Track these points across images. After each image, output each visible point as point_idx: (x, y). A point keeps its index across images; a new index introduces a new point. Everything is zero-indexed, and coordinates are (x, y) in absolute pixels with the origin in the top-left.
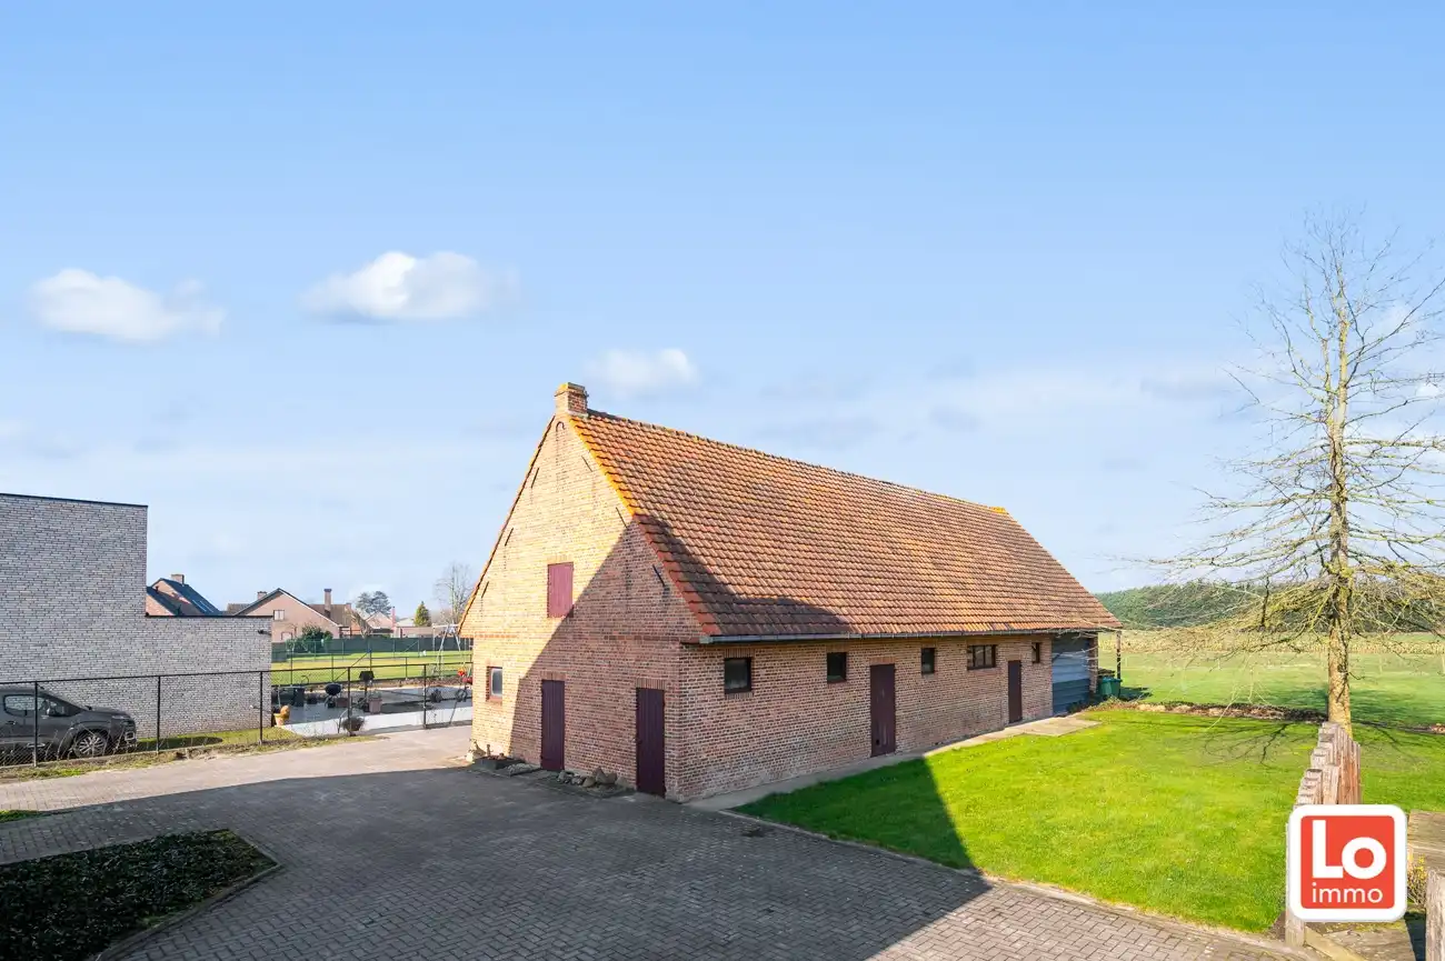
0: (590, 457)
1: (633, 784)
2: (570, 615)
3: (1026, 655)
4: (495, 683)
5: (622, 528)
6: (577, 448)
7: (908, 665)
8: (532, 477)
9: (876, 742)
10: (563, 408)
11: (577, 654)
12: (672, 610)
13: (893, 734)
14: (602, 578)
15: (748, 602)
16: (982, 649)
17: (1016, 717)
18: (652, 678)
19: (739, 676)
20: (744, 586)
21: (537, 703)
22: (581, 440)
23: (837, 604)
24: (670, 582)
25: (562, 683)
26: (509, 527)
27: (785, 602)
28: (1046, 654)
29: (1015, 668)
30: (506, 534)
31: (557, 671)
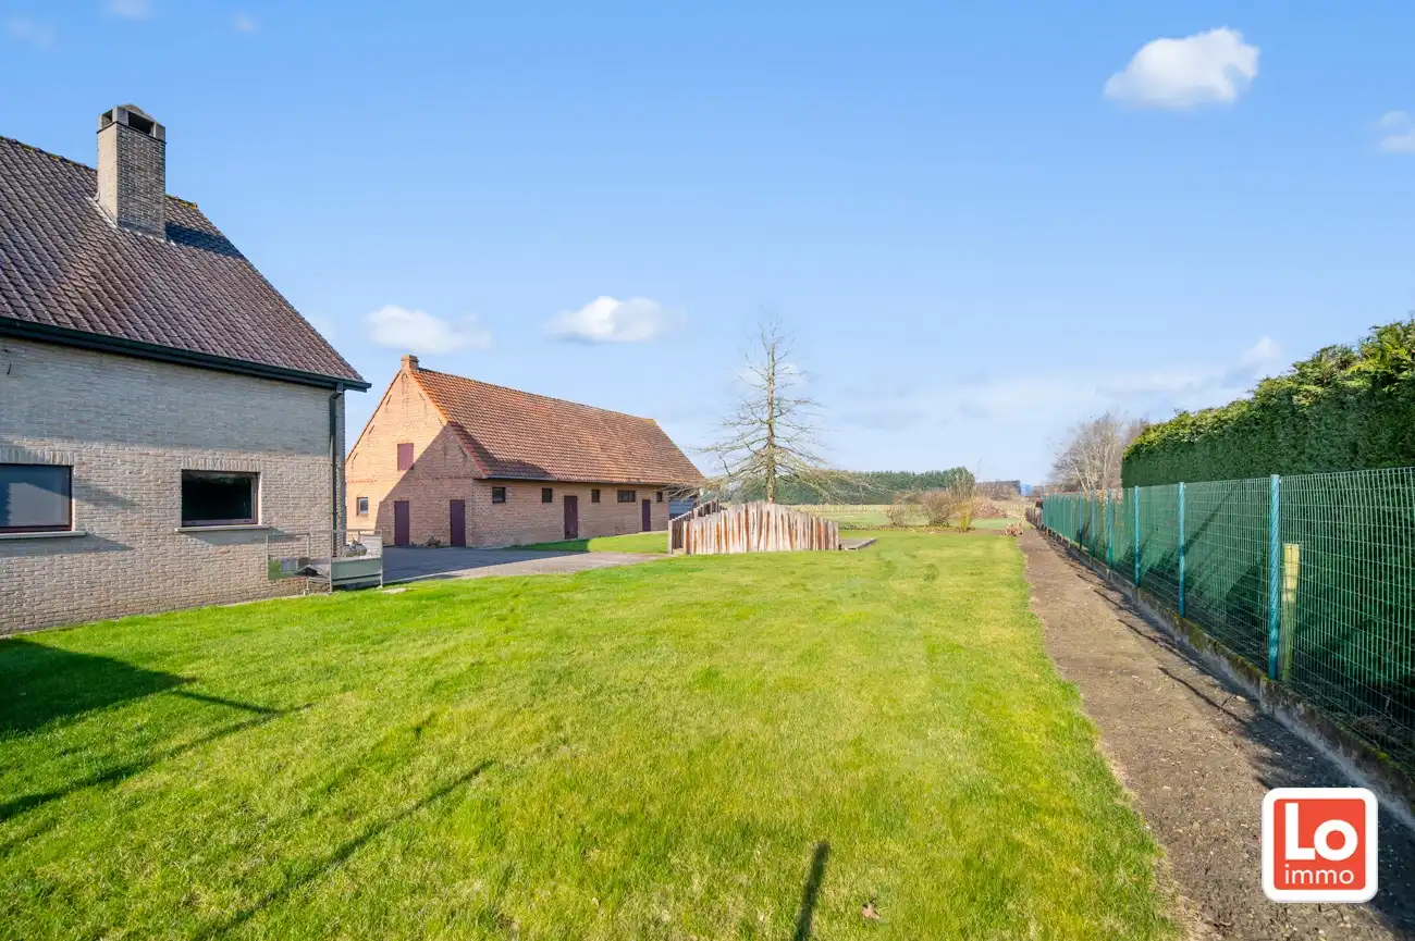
0: (424, 394)
1: (449, 544)
2: (412, 468)
3: (652, 496)
4: (363, 506)
5: (441, 427)
6: (415, 388)
7: (585, 497)
8: (387, 400)
9: (567, 533)
10: (407, 368)
11: (416, 487)
12: (468, 465)
13: (576, 529)
14: (430, 451)
15: (503, 462)
16: (626, 492)
17: (647, 527)
18: (458, 496)
19: (499, 496)
20: (501, 455)
21: (392, 514)
22: (417, 384)
23: (545, 465)
24: (468, 453)
25: (408, 502)
26: (371, 425)
27: (519, 462)
28: (666, 497)
29: (646, 504)
30: (370, 428)
31: (405, 497)
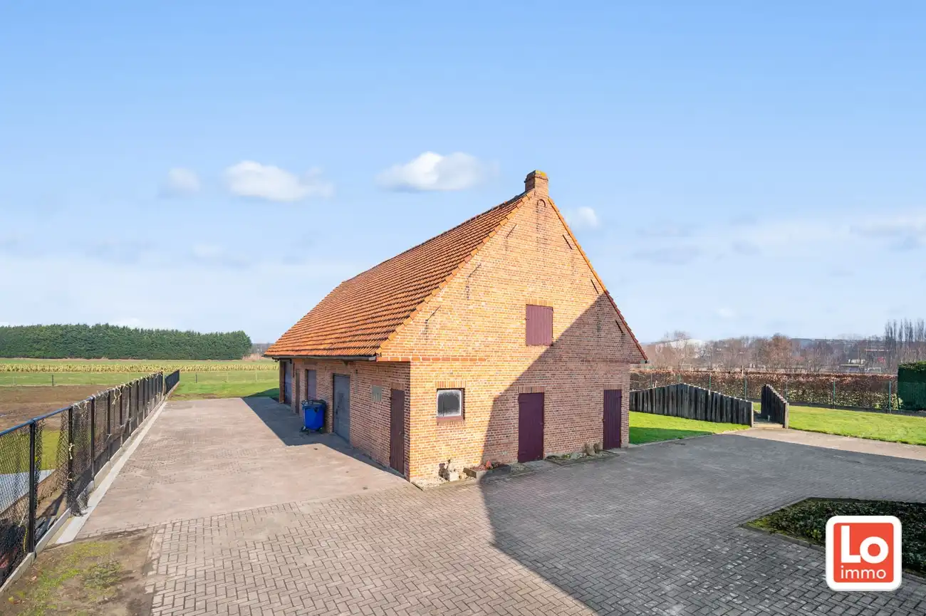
0: (570, 238)
2: (551, 344)
6: (558, 227)
11: (557, 373)
12: (626, 346)
18: (614, 384)
21: (514, 415)
22: (559, 222)
25: (542, 394)
31: (536, 386)
